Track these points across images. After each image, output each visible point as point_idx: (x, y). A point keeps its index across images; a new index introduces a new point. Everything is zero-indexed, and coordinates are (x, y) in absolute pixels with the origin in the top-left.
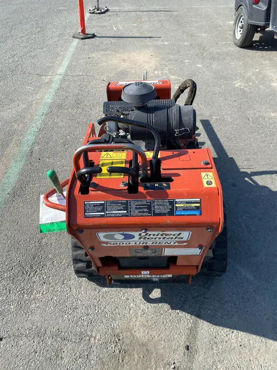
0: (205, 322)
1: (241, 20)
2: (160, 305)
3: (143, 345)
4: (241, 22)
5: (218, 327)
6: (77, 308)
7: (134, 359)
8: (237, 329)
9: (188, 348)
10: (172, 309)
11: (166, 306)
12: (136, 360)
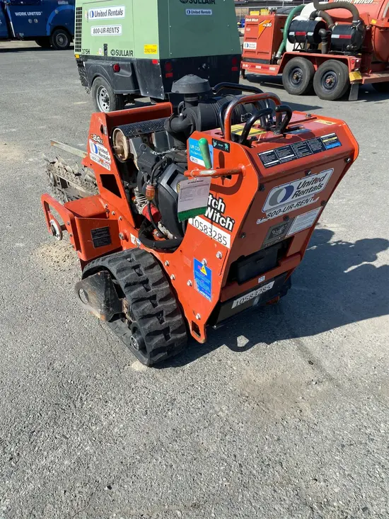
0: (305, 338)
1: (101, 92)
2: (255, 347)
3: (273, 385)
4: (102, 95)
5: (317, 335)
6: (175, 399)
7: (276, 401)
8: (332, 328)
9: (310, 363)
10: (269, 343)
11: (262, 345)
12: (278, 400)
